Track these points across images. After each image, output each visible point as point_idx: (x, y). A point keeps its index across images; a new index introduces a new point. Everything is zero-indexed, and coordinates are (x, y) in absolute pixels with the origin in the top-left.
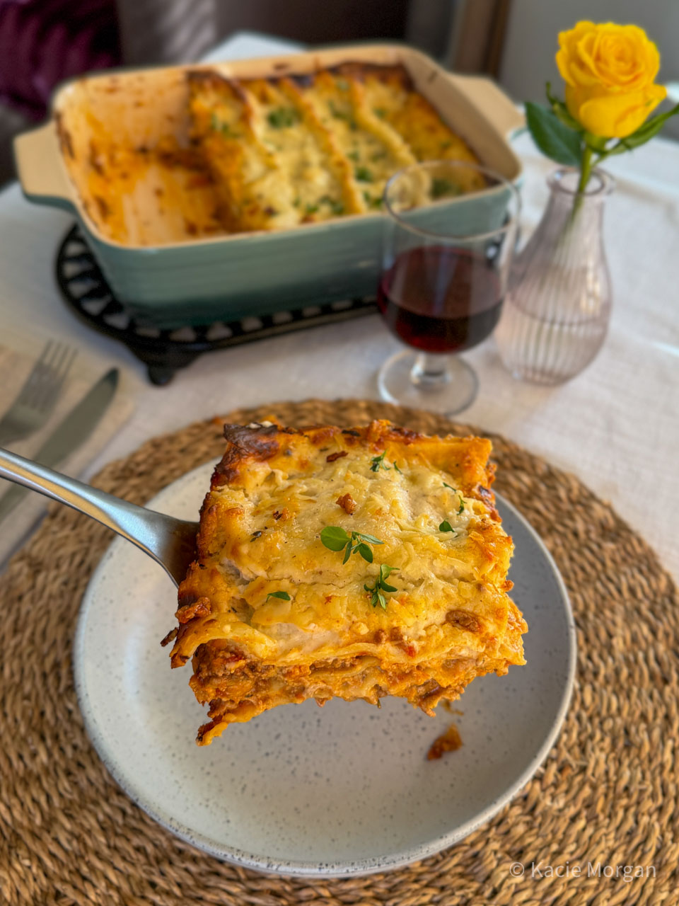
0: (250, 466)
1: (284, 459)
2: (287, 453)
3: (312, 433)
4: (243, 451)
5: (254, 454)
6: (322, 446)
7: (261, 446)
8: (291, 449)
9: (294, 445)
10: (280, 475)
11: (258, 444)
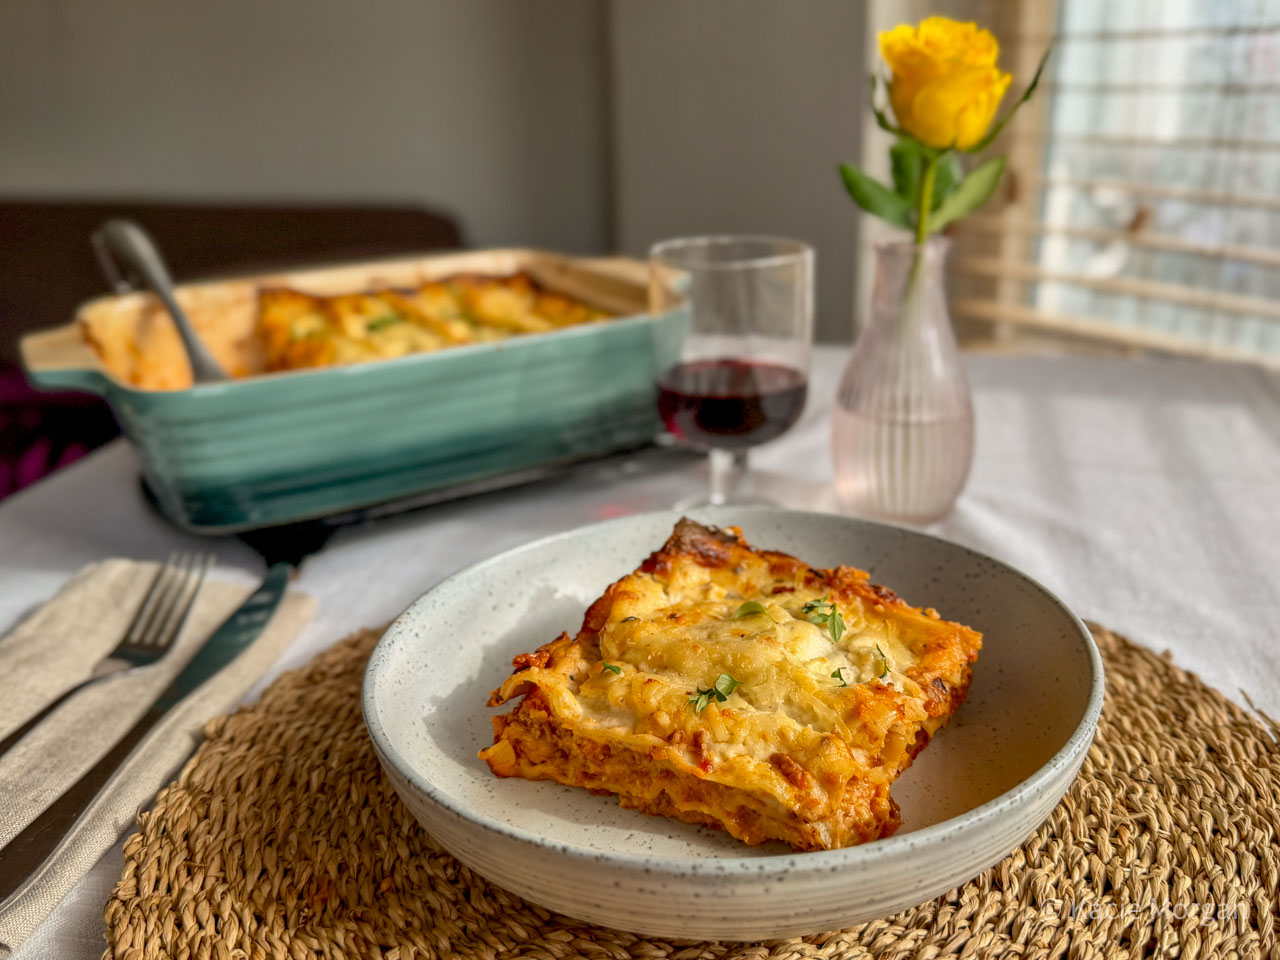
0: (685, 565)
1: (730, 574)
2: (735, 570)
3: (774, 560)
4: (684, 547)
5: (694, 555)
6: (779, 577)
7: (708, 550)
8: (742, 568)
9: (749, 565)
10: (716, 589)
11: (706, 547)
